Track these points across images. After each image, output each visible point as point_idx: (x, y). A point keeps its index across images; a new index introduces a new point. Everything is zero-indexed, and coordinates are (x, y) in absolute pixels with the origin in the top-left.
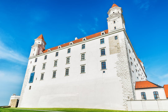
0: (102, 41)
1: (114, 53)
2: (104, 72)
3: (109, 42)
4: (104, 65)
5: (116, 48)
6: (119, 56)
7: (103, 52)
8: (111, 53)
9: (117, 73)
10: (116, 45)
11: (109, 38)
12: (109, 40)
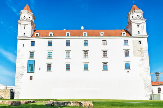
0: (126, 43)
1: (138, 56)
2: (128, 72)
3: (133, 45)
4: (127, 66)
5: (140, 52)
6: (142, 59)
7: (127, 54)
8: (134, 56)
9: (140, 73)
10: (140, 49)
11: (133, 40)
12: (133, 43)
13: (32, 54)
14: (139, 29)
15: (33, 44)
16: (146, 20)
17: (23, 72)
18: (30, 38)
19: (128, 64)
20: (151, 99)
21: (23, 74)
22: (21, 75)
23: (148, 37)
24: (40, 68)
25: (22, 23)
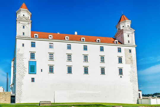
0: (119, 50)
1: (129, 63)
2: (121, 77)
3: (125, 53)
4: (121, 71)
5: (130, 60)
6: (131, 67)
7: (120, 60)
8: (126, 63)
9: (130, 79)
10: (130, 57)
11: (125, 49)
12: (125, 51)
13: (33, 55)
14: (129, 39)
15: (33, 45)
16: (134, 31)
17: (24, 73)
18: (30, 38)
19: (121, 70)
20: (138, 103)
21: (24, 75)
22: (23, 76)
23: (136, 46)
24: (42, 70)
25: (21, 22)
